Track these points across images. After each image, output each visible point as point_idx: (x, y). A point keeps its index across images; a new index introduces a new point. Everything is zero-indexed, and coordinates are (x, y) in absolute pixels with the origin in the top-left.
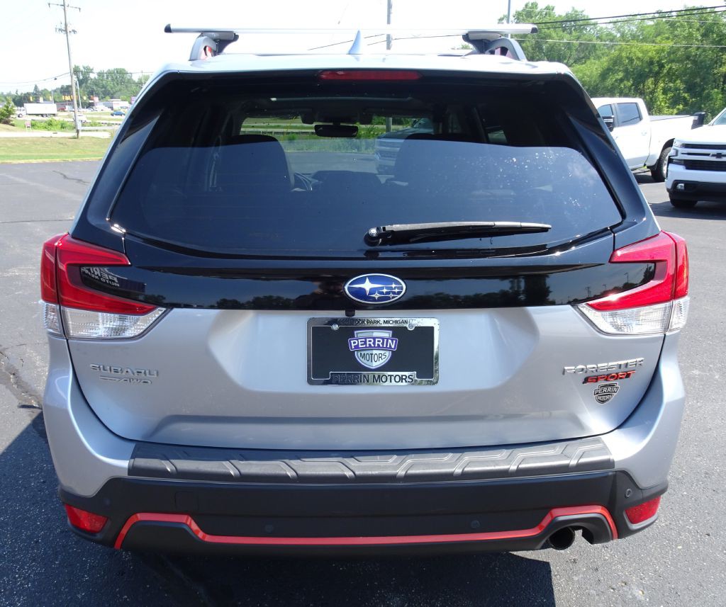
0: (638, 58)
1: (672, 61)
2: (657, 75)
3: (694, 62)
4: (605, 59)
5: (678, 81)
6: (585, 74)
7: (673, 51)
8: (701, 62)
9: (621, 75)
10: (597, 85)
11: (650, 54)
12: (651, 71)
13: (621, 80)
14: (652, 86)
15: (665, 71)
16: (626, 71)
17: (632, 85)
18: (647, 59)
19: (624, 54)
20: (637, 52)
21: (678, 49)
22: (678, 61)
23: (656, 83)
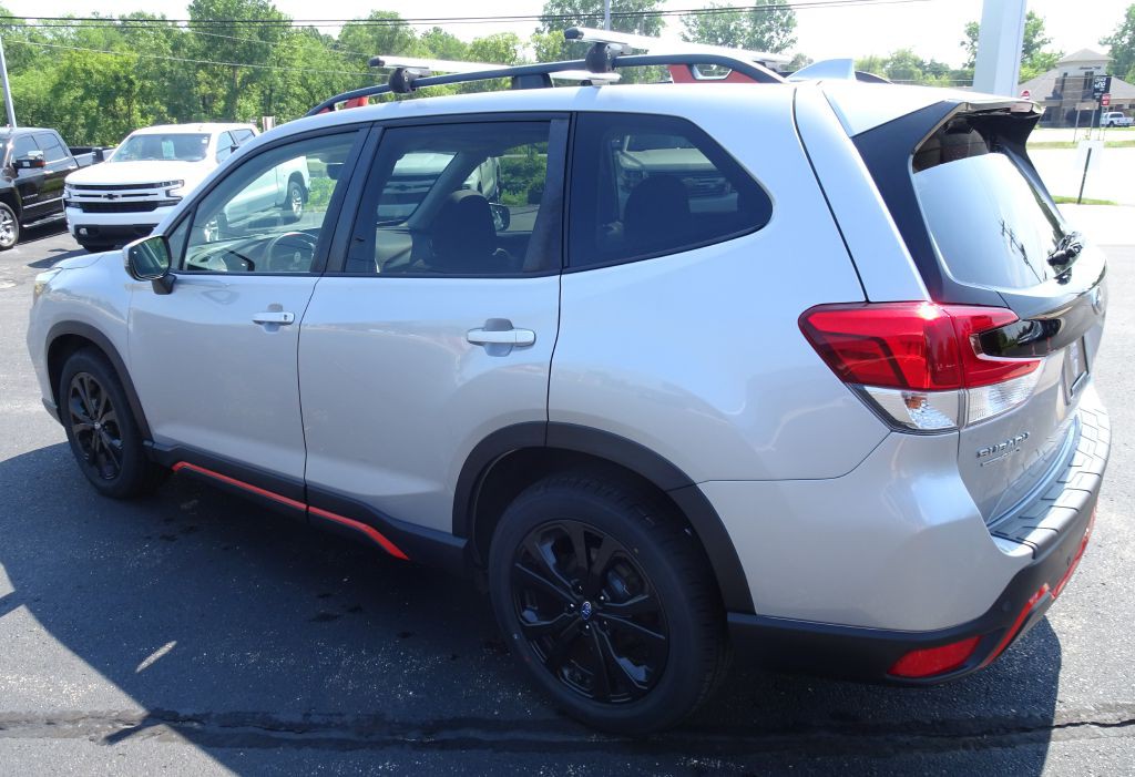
0: (98, 72)
1: (146, 77)
2: (128, 94)
3: (171, 80)
4: (50, 70)
5: (157, 102)
6: (27, 89)
7: (141, 66)
8: (180, 80)
9: (80, 92)
10: (49, 105)
11: (113, 67)
12: (119, 88)
13: (83, 99)
14: (125, 108)
15: (137, 90)
16: (86, 87)
17: (100, 105)
18: (111, 74)
19: (77, 65)
20: (96, 64)
21: (148, 63)
22: (152, 78)
23: (128, 103)
